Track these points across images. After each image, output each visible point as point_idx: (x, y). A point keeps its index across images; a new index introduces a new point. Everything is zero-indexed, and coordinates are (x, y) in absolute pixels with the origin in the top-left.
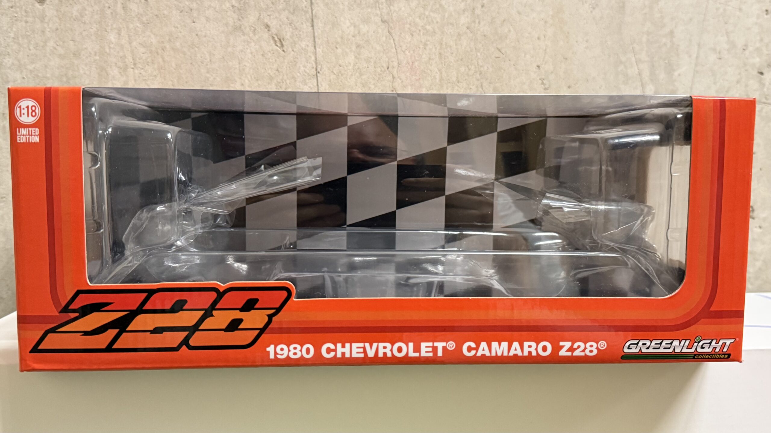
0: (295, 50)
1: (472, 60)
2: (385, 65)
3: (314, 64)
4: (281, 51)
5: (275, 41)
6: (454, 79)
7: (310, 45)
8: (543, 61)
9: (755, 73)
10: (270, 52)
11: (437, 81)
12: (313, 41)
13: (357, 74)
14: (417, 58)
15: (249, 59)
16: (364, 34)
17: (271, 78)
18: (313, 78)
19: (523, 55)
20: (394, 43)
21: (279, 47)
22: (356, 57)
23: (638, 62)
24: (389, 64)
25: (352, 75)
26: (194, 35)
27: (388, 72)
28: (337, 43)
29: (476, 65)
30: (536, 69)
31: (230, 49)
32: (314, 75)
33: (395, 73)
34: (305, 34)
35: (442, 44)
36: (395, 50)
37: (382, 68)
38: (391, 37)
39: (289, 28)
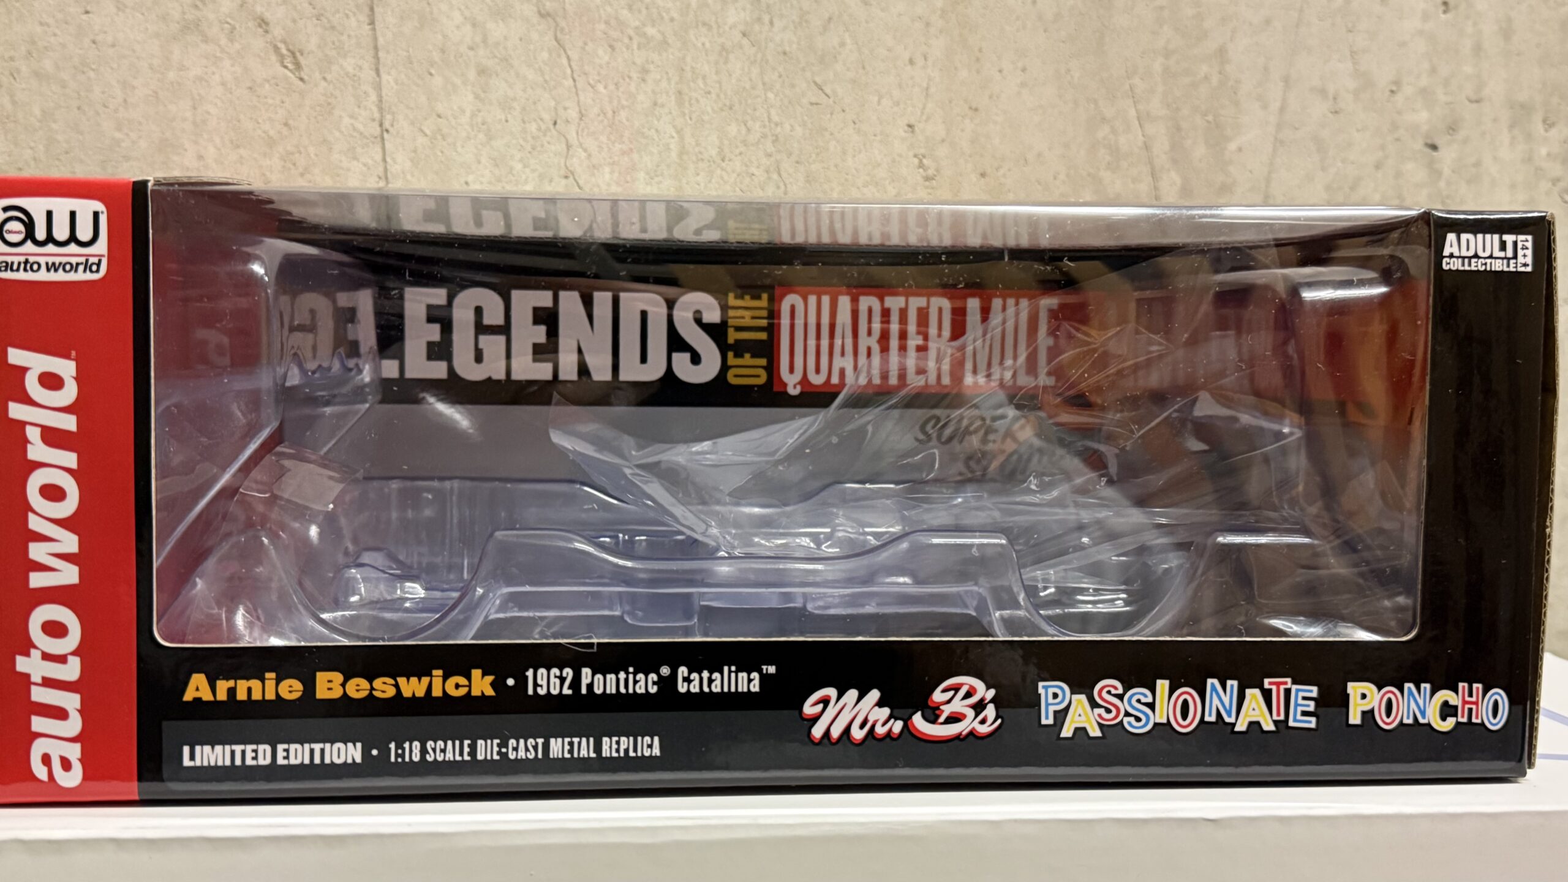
0: (329, 77)
1: (755, 110)
2: (546, 117)
3: (375, 109)
4: (295, 79)
5: (282, 57)
6: (714, 152)
7: (366, 66)
8: (922, 113)
9: (1419, 145)
10: (268, 81)
11: (674, 155)
12: (374, 57)
13: (481, 136)
14: (624, 103)
15: (217, 97)
16: (497, 44)
17: (271, 143)
18: (373, 143)
19: (876, 99)
20: (570, 66)
21: (291, 71)
22: (477, 97)
23: (1142, 119)
24: (557, 114)
25: (469, 138)
26: (87, 41)
27: (554, 132)
28: (432, 64)
29: (766, 120)
30: (905, 132)
31: (171, 75)
32: (376, 137)
33: (572, 136)
34: (353, 41)
35: (683, 70)
36: (571, 81)
37: (541, 123)
38: (562, 52)
39: (316, 26)
